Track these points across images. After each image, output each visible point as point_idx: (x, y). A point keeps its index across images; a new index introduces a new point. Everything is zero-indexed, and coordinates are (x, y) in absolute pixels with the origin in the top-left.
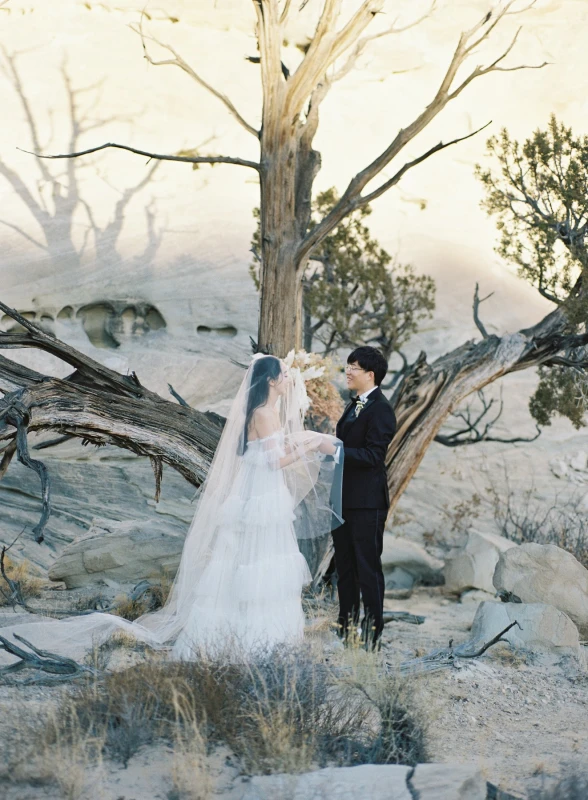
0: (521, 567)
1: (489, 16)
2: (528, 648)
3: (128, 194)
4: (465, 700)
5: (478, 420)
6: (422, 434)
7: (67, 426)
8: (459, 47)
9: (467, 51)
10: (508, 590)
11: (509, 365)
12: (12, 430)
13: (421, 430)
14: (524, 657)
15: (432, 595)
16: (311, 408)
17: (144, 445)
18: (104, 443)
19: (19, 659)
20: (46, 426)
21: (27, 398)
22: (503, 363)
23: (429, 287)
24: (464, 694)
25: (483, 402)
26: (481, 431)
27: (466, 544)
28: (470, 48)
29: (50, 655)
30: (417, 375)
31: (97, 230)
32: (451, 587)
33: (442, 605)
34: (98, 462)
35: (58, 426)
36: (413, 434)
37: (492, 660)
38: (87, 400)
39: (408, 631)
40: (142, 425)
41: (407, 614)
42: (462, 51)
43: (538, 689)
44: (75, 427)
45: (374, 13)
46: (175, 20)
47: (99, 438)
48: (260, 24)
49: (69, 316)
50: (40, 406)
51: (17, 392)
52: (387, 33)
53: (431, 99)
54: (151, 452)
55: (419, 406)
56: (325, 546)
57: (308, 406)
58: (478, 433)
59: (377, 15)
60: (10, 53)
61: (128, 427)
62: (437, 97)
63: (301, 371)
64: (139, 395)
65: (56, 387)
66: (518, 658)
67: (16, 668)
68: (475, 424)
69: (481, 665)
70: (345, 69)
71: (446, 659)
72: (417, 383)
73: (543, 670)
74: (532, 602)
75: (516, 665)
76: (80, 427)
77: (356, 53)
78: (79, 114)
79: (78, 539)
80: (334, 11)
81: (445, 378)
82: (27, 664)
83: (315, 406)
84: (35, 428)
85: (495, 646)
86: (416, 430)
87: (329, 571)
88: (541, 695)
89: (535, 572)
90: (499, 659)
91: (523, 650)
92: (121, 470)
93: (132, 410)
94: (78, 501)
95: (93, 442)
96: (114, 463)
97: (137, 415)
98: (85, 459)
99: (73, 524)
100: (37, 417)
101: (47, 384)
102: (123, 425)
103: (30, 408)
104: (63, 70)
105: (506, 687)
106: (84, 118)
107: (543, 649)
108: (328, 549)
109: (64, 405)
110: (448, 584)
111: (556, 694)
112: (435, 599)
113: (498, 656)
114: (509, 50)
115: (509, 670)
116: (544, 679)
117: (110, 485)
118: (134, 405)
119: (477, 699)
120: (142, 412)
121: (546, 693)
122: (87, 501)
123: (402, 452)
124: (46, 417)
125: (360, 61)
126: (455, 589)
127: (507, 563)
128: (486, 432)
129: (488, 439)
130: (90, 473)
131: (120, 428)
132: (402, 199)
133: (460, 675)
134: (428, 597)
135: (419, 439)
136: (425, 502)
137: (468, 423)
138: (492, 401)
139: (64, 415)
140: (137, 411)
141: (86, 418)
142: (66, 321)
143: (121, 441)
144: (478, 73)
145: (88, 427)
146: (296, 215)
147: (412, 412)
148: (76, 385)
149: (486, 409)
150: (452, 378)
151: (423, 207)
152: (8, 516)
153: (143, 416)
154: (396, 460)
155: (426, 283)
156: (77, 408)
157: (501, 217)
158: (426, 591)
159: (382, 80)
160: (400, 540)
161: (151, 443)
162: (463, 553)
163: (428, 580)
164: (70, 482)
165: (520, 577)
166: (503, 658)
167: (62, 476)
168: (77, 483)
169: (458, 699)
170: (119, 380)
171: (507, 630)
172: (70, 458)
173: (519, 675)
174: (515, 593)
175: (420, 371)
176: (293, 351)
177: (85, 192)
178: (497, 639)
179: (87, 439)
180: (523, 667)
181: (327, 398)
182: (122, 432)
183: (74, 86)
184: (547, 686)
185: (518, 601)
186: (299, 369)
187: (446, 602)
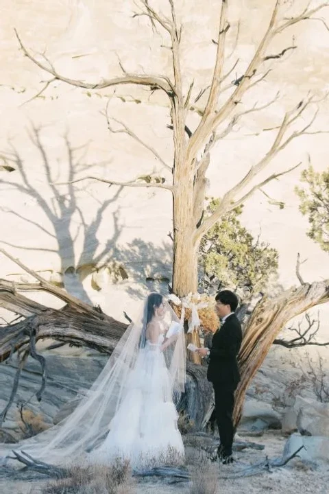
0: (312, 416)
1: (301, 104)
2: (314, 461)
3: (105, 205)
4: (271, 489)
5: (306, 332)
6: (266, 340)
7: (60, 336)
8: (285, 121)
9: (289, 123)
10: (304, 429)
11: (315, 300)
12: (28, 338)
13: (265, 338)
14: (311, 466)
15: (275, 434)
16: (201, 325)
17: (104, 347)
18: (81, 346)
19: (25, 465)
20: (48, 336)
21: (37, 321)
22: (312, 299)
23: (275, 255)
24: (271, 486)
25: (309, 322)
26: (307, 339)
27: (294, 404)
28: (291, 121)
29: (41, 463)
30: (262, 306)
31: (85, 226)
32: (284, 429)
33: (280, 440)
34: (86, 357)
35: (54, 336)
36: (260, 340)
37: (292, 468)
38: (71, 322)
39: (256, 454)
40: (102, 335)
41: (254, 444)
42: (287, 123)
43: (315, 483)
44: (64, 336)
45: (236, 103)
46: (139, 102)
47: (78, 342)
48: (173, 110)
49: (72, 272)
50: (44, 324)
51: (31, 317)
52: (251, 111)
53: (268, 150)
54: (108, 351)
55: (264, 324)
56: (209, 405)
57: (199, 325)
58: (305, 340)
59: (238, 104)
60: (37, 127)
61: (95, 336)
62: (272, 148)
63: (196, 305)
64: (102, 318)
65: (54, 314)
66: (307, 467)
67: (24, 470)
68: (304, 335)
69: (284, 470)
70: (226, 132)
71: (263, 467)
72: (263, 311)
73: (321, 473)
74: (316, 435)
75: (305, 470)
76: (67, 336)
77: (234, 122)
78: (74, 162)
79: (70, 401)
80: (214, 102)
81: (279, 308)
82: (29, 468)
83: (204, 324)
84: (43, 337)
85: (293, 459)
86: (262, 339)
87: (211, 419)
88: (316, 487)
89: (318, 418)
90: (296, 468)
91: (310, 463)
92: (99, 362)
93: (97, 327)
94: (74, 380)
95: (75, 345)
96: (95, 358)
97: (100, 330)
98: (78, 355)
99: (70, 393)
100: (43, 331)
101: (48, 312)
102: (92, 336)
103: (38, 325)
104: (66, 137)
105: (297, 482)
106: (77, 164)
107: (322, 461)
108: (210, 407)
109: (58, 324)
110: (283, 428)
111: (325, 487)
112: (277, 437)
113: (296, 466)
114: (312, 122)
115: (301, 473)
116: (321, 478)
117: (93, 371)
118: (98, 324)
119: (278, 488)
120: (103, 328)
121: (319, 485)
122: (78, 379)
123: (254, 350)
124: (48, 331)
125: (235, 127)
126: (287, 430)
127: (303, 413)
128: (310, 339)
129: (311, 344)
130: (80, 363)
131: (90, 337)
132: (269, 202)
133: (270, 476)
134: (272, 435)
135: (264, 344)
136: (278, 381)
137: (299, 334)
138: (314, 321)
139: (59, 330)
140: (100, 327)
141: (71, 331)
142: (71, 275)
143: (91, 345)
144: (295, 135)
145: (71, 337)
146: (194, 215)
147: (260, 328)
148: (65, 313)
149: (310, 326)
150: (283, 307)
151: (282, 207)
152: (33, 388)
153: (103, 330)
154: (251, 356)
155: (273, 253)
156: (65, 326)
157: (312, 216)
158: (272, 432)
159: (257, 135)
160: (260, 403)
161: (108, 345)
162: (292, 410)
163: (273, 425)
164: (69, 368)
165: (310, 421)
166: (299, 467)
167: (64, 365)
168: (73, 369)
169: (267, 488)
170: (90, 309)
171: (299, 450)
172: (68, 355)
173: (306, 476)
174: (308, 430)
175: (264, 304)
176: (191, 293)
177: (79, 203)
178: (294, 456)
179: (72, 344)
180: (309, 472)
181: (211, 320)
182: (91, 340)
183: (72, 146)
184: (322, 482)
185: (310, 435)
186: (194, 303)
187: (282, 438)
